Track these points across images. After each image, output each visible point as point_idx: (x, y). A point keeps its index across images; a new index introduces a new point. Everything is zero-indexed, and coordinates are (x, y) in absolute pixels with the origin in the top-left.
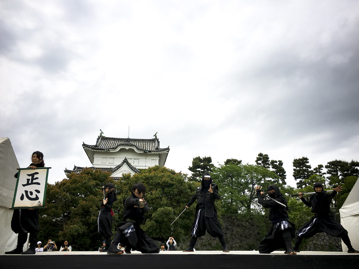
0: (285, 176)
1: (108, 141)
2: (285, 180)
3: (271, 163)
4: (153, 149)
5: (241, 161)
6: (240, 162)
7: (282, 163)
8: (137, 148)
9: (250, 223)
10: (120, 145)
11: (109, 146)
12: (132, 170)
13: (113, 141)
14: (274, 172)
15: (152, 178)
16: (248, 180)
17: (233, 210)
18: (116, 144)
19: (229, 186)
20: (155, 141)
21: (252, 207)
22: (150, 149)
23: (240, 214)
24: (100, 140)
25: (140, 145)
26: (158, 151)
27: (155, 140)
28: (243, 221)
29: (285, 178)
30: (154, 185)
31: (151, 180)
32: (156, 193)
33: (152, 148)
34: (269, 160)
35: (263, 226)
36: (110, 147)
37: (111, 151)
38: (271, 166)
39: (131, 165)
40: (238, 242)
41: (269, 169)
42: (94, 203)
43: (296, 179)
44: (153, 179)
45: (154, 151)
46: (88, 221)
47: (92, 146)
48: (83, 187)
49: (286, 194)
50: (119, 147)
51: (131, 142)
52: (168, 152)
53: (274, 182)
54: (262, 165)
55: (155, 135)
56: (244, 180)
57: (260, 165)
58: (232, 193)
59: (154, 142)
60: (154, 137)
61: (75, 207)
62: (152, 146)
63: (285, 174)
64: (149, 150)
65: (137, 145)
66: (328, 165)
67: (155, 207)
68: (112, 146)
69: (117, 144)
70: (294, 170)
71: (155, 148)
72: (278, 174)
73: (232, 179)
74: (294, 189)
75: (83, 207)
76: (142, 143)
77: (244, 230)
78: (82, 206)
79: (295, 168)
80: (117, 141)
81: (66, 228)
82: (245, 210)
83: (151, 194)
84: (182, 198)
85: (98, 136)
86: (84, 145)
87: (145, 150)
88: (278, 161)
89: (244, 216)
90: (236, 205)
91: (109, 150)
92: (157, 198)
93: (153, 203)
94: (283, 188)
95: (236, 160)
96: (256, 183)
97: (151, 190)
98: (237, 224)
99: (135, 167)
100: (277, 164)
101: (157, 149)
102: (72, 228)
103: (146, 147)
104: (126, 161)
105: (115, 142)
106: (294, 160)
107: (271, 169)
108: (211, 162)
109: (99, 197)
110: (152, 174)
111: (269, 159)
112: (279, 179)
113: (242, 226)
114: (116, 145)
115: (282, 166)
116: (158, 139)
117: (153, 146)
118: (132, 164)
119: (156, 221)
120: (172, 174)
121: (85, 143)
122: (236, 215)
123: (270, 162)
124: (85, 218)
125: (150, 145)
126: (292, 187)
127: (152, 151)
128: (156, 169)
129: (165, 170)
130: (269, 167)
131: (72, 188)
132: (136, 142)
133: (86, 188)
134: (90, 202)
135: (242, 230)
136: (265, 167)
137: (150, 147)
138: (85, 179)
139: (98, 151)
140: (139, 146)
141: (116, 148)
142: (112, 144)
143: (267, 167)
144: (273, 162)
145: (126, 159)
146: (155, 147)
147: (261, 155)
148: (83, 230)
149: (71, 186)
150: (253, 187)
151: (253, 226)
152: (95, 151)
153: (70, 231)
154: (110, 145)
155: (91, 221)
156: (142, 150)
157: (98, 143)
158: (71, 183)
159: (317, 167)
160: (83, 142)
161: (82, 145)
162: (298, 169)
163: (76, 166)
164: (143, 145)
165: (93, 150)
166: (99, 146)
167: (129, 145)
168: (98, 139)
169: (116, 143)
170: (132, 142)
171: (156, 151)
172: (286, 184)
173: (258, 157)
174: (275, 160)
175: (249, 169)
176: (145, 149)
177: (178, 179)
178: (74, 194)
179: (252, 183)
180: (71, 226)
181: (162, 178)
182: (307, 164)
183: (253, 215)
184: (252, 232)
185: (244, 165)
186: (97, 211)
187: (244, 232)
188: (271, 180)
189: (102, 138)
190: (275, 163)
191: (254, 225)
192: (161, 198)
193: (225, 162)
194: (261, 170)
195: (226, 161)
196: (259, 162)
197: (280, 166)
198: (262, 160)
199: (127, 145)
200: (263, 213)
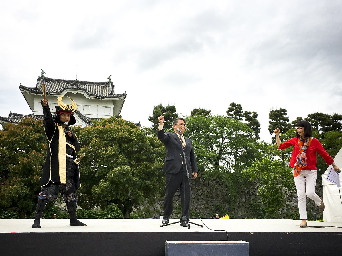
0: (260, 129)
1: (50, 83)
2: (259, 134)
3: (244, 114)
4: (107, 94)
5: (210, 111)
6: (208, 113)
7: (257, 115)
8: (87, 93)
9: (217, 182)
10: (66, 89)
11: (52, 90)
12: (81, 119)
13: (57, 84)
14: (247, 125)
15: (107, 132)
16: (217, 134)
17: (200, 168)
18: (61, 87)
19: (195, 140)
21: (220, 164)
22: (103, 94)
23: (207, 173)
24: (41, 82)
25: (91, 89)
26: (113, 97)
27: (109, 84)
28: (209, 180)
29: (260, 132)
30: (110, 140)
31: (106, 133)
32: (112, 150)
33: (105, 93)
34: (242, 111)
35: (232, 186)
36: (54, 90)
37: (54, 96)
38: (244, 118)
39: (80, 114)
40: (203, 203)
41: (241, 121)
42: (37, 160)
43: (271, 133)
44: (109, 133)
45: (108, 97)
46: (30, 181)
47: (32, 88)
48: (24, 141)
49: (259, 150)
50: (64, 91)
51: (80, 85)
52: (125, 99)
53: (247, 136)
54: (234, 116)
55: (109, 78)
56: (213, 134)
57: (232, 117)
58: (198, 148)
59: (108, 86)
60: (108, 80)
62: (105, 91)
63: (259, 128)
64: (102, 95)
65: (86, 88)
66: (309, 117)
67: (110, 166)
70: (270, 123)
71: (109, 93)
72: (252, 127)
73: (199, 132)
74: (268, 144)
75: (24, 165)
76: (93, 87)
77: (210, 190)
78: (23, 163)
79: (271, 120)
80: (62, 84)
81: (4, 189)
82: (212, 168)
83: (106, 151)
84: (142, 156)
85: (39, 77)
86: (22, 87)
87: (96, 96)
88: (252, 112)
89: (211, 175)
90: (203, 162)
91: (52, 94)
92: (113, 155)
93: (108, 162)
94: (256, 144)
95: (205, 110)
96: (226, 137)
97: (106, 145)
98: (203, 183)
99: (84, 115)
100: (251, 115)
101: (111, 94)
102: (11, 189)
103: (97, 92)
106: (271, 111)
107: (244, 121)
108: (175, 111)
109: (43, 153)
110: (107, 127)
111: (242, 109)
112: (253, 133)
113: (208, 185)
114: (61, 89)
115: (256, 118)
116: (112, 82)
117: (106, 90)
118: (81, 112)
119: (112, 182)
120: (131, 127)
121: (22, 85)
122: (202, 173)
123: (243, 113)
124: (27, 177)
125: (103, 90)
126: (266, 142)
127: (106, 97)
128: (111, 121)
129: (122, 123)
130: (242, 119)
131: (10, 142)
132: (86, 85)
133: (27, 142)
134: (33, 159)
135: (209, 190)
136: (238, 120)
137: (103, 92)
138: (25, 131)
139: (38, 95)
140: (89, 91)
141: (61, 92)
142: (56, 88)
143: (240, 119)
144: (246, 113)
146: (108, 92)
147: (233, 105)
148: (24, 191)
149: (8, 140)
150: (223, 142)
151: (220, 185)
152: (35, 94)
153: (10, 193)
154: (53, 88)
155: (34, 182)
156: (93, 95)
157: (39, 85)
158: (8, 136)
159: (296, 120)
160: (20, 84)
161: (19, 87)
162: (274, 121)
163: (12, 112)
164: (94, 89)
165: (32, 94)
166: (40, 89)
167: (77, 89)
168: (39, 80)
169: (61, 86)
170: (81, 85)
171: (110, 97)
172: (260, 139)
173: (230, 107)
174: (249, 111)
175: (219, 121)
176: (96, 94)
177: (138, 134)
178: (12, 149)
179: (222, 137)
180: (11, 187)
181: (119, 133)
182: (285, 116)
183: (221, 173)
184: (219, 192)
185: (213, 116)
187: (210, 192)
188: (243, 134)
189: (43, 79)
190: (249, 115)
191: (222, 184)
192: (117, 155)
193: (191, 112)
194: (232, 123)
195: (192, 111)
196: (231, 113)
197: (254, 117)
198: (235, 111)
199: (75, 89)
200: (233, 172)
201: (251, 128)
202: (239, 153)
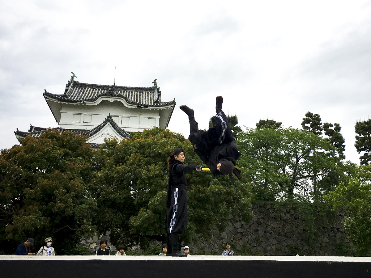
0: (344, 146)
1: (82, 88)
2: (343, 152)
3: (324, 127)
4: (151, 102)
5: (280, 124)
6: (279, 125)
7: (340, 128)
8: (127, 101)
9: (292, 214)
10: (101, 95)
11: (84, 97)
12: (119, 133)
13: (90, 89)
14: (328, 140)
15: (149, 146)
16: (290, 152)
17: (268, 196)
18: (94, 94)
19: (263, 160)
20: (154, 91)
21: (295, 191)
22: (147, 102)
23: (278, 202)
24: (70, 88)
25: (132, 96)
26: (159, 106)
27: (154, 89)
28: (282, 212)
29: (344, 150)
30: (153, 157)
31: (148, 148)
32: (155, 169)
33: (150, 101)
34: (320, 123)
35: (311, 220)
36: (87, 97)
37: (86, 104)
38: (323, 132)
39: (118, 126)
40: (274, 243)
41: (320, 136)
42: (60, 183)
43: (359, 150)
44: (152, 147)
45: (153, 106)
46: (51, 210)
47: (58, 96)
48: (45, 159)
49: (345, 173)
50: (99, 98)
51: (118, 91)
52: (174, 107)
53: (328, 155)
54: (311, 129)
55: (154, 82)
56: (285, 152)
57: (308, 130)
58: (266, 171)
59: (153, 93)
60: (153, 85)
61: (31, 188)
62: (149, 99)
63: (343, 144)
64: (146, 104)
65: (126, 95)
67: (153, 190)
68: (89, 96)
69: (96, 94)
70: (357, 138)
71: (154, 101)
72: (334, 143)
73: (267, 149)
74: (356, 166)
75: (44, 190)
76: (135, 93)
77: (283, 226)
78: (43, 186)
79: (358, 135)
80: (96, 90)
81: (17, 220)
82: (285, 196)
83: (148, 170)
84: (193, 177)
85: (68, 81)
86: (46, 94)
87: (138, 104)
88: (333, 124)
89: (284, 205)
90: (272, 188)
91: (84, 103)
92: (157, 176)
93: (151, 184)
94: (340, 164)
95: (274, 121)
96: (301, 155)
97: (147, 163)
98: (274, 217)
99: (122, 129)
100: (333, 128)
101: (157, 102)
102: (26, 220)
103: (140, 100)
104: (109, 120)
105: (93, 90)
106: (357, 123)
107: (324, 136)
108: (237, 123)
109: (68, 174)
110: (150, 140)
111: (321, 120)
112: (335, 151)
113: (280, 219)
114: (95, 96)
115: (339, 131)
116: (158, 87)
117: (151, 97)
118: (119, 125)
119: (155, 211)
120: (180, 140)
122: (272, 202)
123: (322, 126)
124: (47, 205)
125: (147, 97)
126: (353, 162)
127: (150, 106)
128: (155, 132)
129: (169, 134)
130: (321, 133)
131: (27, 159)
132: (125, 91)
133: (48, 159)
134: (55, 181)
135: (281, 226)
136: (316, 133)
137: (147, 99)
138: (47, 146)
139: (67, 103)
140: (130, 98)
141: (95, 100)
142: (88, 95)
143: (318, 133)
144: (327, 126)
145: (111, 117)
146: (153, 99)
147: (309, 115)
148: (43, 223)
149: (26, 157)
150: (297, 162)
151: (296, 219)
152: (63, 103)
153: (24, 225)
154: (85, 95)
155: (55, 210)
156: (134, 103)
157: (68, 91)
158: (26, 151)
160: (45, 90)
161: (43, 94)
162: (362, 136)
163: (33, 125)
164: (136, 96)
165: (59, 102)
166: (69, 96)
167: (115, 96)
168: (68, 86)
169: (95, 92)
170: (120, 91)
171: (156, 106)
172: (344, 159)
173: (305, 117)
174: (329, 123)
175: (292, 135)
176: (138, 102)
177: (188, 148)
178: (29, 169)
179: (296, 156)
180: (25, 217)
181: (164, 147)
183: (297, 204)
184: (294, 229)
185: (284, 129)
186: (65, 195)
187: (283, 229)
188: (323, 152)
189: (73, 84)
190: (330, 128)
191: (299, 218)
192: (162, 176)
193: (257, 124)
194: (309, 137)
195: (258, 122)
196: (307, 125)
197: (336, 131)
198: (311, 122)
199: (112, 95)
200: (312, 201)
201: (332, 144)
202: (319, 176)
